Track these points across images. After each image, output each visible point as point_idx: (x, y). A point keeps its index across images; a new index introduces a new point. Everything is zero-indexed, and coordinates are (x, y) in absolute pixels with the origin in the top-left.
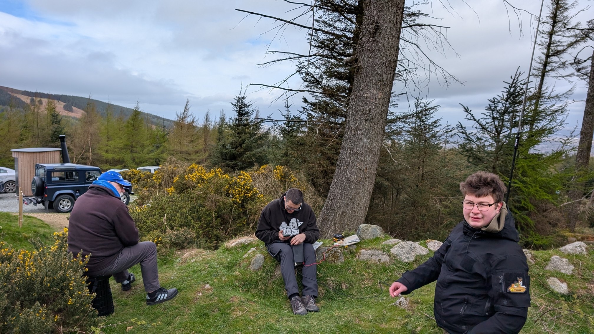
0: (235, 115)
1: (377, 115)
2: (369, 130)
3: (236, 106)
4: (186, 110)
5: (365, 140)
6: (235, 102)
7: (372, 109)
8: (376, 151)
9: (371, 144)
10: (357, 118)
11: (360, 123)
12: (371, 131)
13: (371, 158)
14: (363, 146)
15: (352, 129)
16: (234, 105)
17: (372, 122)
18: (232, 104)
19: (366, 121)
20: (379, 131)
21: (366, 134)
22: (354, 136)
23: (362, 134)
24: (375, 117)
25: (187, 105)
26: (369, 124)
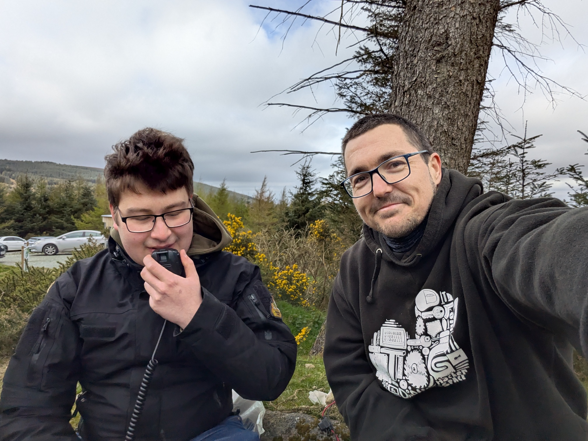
0: (300, 184)
1: (467, 45)
2: (445, 84)
3: (300, 174)
4: (264, 185)
5: (437, 110)
6: (299, 171)
7: (452, 30)
8: (463, 140)
9: (451, 121)
10: (415, 62)
11: (423, 68)
12: (451, 89)
13: (451, 158)
14: (430, 127)
15: (406, 88)
16: (299, 173)
17: (452, 65)
18: (297, 173)
19: (439, 61)
20: (470, 88)
21: (437, 96)
22: (408, 105)
23: (430, 97)
24: (461, 52)
25: (264, 181)
26: (445, 69)
